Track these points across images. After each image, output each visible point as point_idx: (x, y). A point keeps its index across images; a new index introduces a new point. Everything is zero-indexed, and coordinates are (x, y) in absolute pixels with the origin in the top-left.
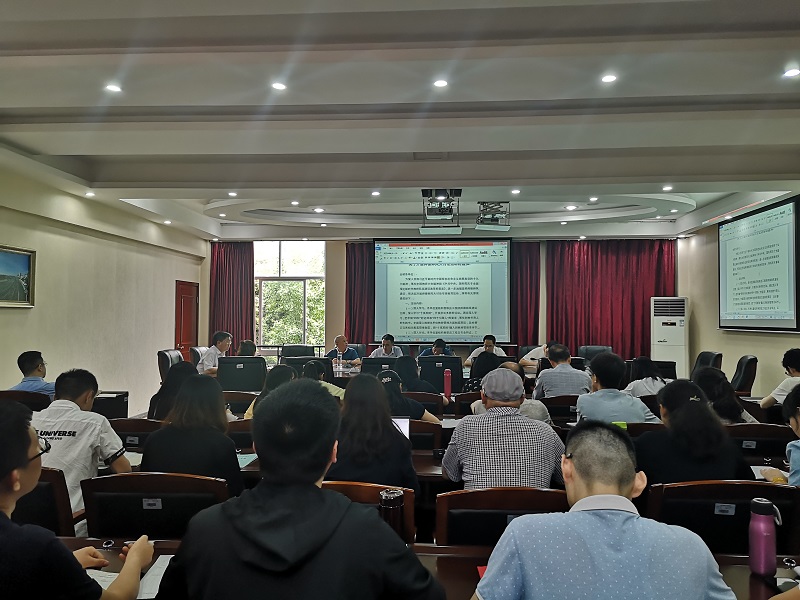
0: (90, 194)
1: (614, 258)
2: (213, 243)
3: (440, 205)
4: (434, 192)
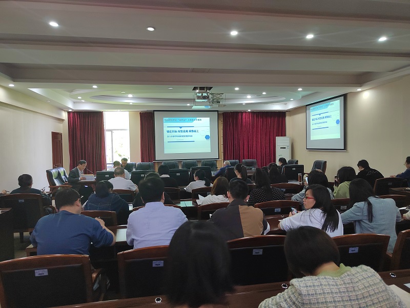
0: (11, 85)
1: (261, 119)
2: (69, 113)
3: (202, 94)
4: (199, 88)
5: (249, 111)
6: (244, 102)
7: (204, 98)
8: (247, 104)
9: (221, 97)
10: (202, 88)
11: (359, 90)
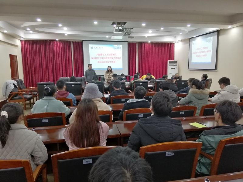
2: (21, 41)
3: (119, 28)
4: (116, 23)
5: (149, 42)
6: (146, 35)
7: (120, 30)
8: (148, 37)
9: (131, 31)
10: (118, 23)
11: (230, 27)
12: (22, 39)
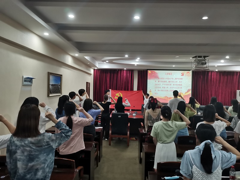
0: (77, 55)
1: (226, 77)
2: (94, 70)
5: (217, 70)
6: (217, 65)
10: (200, 57)
12: (96, 68)
